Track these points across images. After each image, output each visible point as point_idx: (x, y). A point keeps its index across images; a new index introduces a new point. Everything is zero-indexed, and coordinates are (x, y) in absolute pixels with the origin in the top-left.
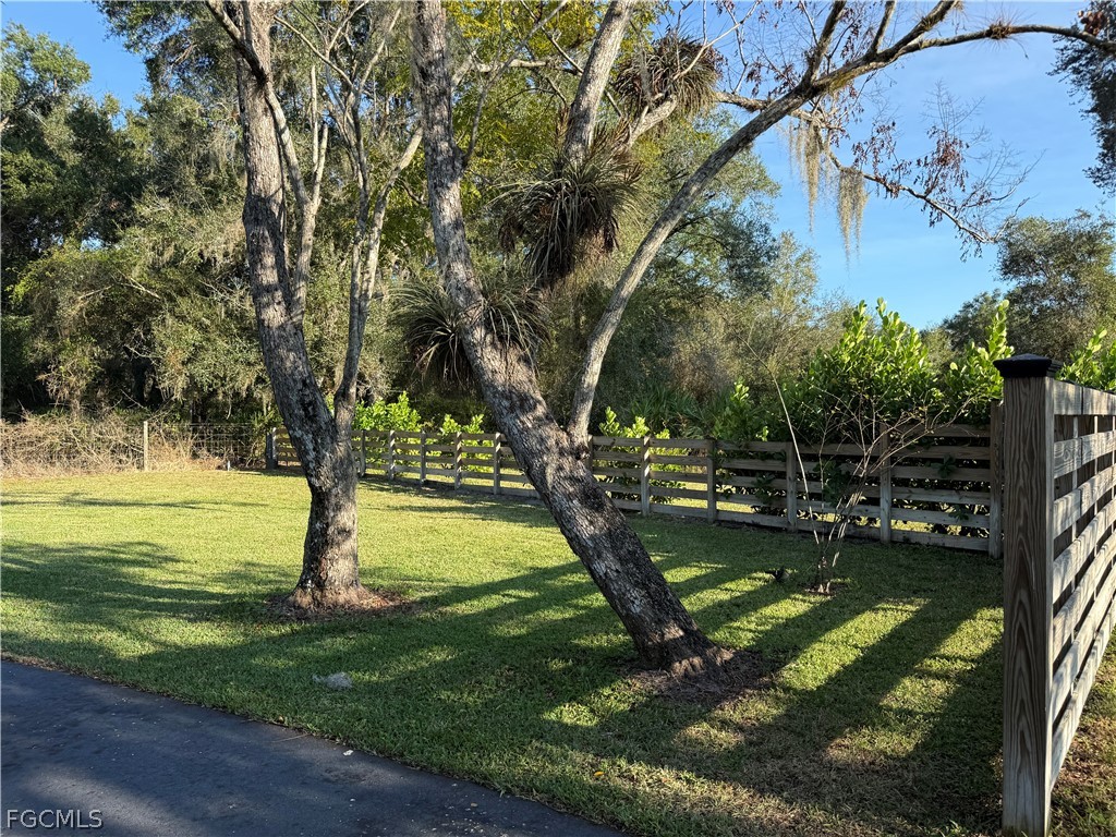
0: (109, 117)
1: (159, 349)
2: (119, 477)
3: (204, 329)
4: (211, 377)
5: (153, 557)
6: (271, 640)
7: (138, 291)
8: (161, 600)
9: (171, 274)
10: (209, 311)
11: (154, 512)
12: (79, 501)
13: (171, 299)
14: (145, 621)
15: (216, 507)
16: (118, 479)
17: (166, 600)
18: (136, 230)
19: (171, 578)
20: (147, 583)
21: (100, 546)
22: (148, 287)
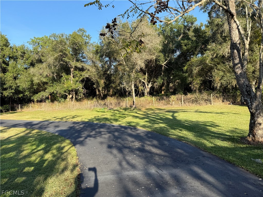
0: (201, 27)
1: (214, 78)
2: (206, 106)
3: (224, 72)
4: (226, 83)
5: (214, 125)
6: (241, 147)
7: (209, 65)
8: (215, 135)
9: (216, 60)
10: (225, 67)
11: (214, 114)
12: (198, 112)
13: (216, 66)
14: (212, 139)
15: (228, 114)
16: (206, 107)
17: (217, 135)
18: (208, 52)
19: (218, 130)
20: (212, 131)
21: (203, 122)
22: (211, 64)
